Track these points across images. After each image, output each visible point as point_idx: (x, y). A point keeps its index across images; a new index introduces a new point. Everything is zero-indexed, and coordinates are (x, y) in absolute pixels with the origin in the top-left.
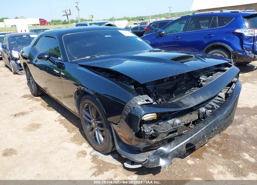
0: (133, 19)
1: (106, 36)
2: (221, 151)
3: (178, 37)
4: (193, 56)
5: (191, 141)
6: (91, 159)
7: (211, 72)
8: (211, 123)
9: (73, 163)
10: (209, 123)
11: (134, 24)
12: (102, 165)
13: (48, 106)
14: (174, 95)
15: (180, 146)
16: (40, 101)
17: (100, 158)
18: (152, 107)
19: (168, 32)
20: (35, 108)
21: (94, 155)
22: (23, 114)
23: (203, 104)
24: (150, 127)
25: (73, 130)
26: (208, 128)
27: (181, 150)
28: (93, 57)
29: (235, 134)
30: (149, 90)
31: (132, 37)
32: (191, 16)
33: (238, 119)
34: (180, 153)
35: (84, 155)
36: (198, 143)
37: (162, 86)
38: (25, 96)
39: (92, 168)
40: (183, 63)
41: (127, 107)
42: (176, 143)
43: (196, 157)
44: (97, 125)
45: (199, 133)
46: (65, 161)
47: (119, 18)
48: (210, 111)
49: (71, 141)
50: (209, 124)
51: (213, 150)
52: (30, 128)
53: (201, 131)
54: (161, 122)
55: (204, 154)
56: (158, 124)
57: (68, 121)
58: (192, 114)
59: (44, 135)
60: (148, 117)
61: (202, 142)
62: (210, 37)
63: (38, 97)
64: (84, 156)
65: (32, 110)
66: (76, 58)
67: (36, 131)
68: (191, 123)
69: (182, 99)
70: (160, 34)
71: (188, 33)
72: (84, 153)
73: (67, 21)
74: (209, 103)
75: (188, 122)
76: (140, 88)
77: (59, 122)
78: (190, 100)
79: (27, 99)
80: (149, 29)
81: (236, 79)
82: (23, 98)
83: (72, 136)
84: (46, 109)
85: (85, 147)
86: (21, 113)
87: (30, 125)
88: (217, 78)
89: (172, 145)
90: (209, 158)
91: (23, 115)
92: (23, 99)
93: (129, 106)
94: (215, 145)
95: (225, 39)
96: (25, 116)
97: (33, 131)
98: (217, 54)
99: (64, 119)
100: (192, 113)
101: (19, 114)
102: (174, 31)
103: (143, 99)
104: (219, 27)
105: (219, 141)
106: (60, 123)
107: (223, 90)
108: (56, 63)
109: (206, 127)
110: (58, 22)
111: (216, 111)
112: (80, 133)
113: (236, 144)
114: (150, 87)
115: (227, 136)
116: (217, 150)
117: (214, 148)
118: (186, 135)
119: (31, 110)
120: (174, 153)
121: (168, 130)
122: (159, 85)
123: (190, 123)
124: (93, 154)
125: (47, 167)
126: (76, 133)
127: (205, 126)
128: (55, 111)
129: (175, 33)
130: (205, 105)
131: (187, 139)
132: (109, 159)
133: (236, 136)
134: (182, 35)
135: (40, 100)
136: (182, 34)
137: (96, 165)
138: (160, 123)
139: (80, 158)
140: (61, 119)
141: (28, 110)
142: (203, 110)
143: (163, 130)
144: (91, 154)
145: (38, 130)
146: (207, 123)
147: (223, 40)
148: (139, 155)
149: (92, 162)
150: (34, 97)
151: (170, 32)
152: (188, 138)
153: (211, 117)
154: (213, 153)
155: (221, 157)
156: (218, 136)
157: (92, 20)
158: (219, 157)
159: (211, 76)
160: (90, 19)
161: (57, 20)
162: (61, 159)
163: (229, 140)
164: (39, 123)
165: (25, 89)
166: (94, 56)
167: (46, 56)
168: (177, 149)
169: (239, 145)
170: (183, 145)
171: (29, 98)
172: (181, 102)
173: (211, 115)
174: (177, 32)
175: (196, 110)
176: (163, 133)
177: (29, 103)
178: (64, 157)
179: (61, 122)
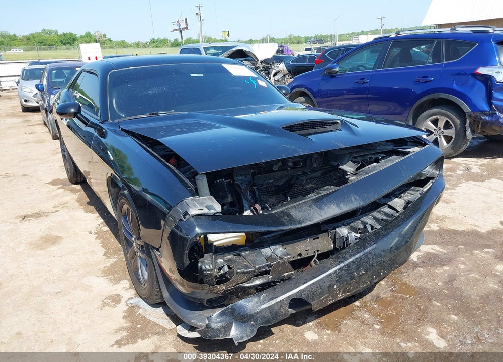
0: (308, 40)
1: (192, 75)
2: (382, 318)
3: (364, 79)
4: (338, 122)
5: (302, 295)
6: (124, 312)
7: (376, 156)
8: (351, 260)
9: (89, 318)
10: (348, 259)
11: (307, 50)
12: (139, 326)
13: (88, 203)
14: (289, 197)
15: (277, 303)
16: (77, 193)
17: (141, 311)
18: (221, 220)
19: (346, 68)
20: (64, 205)
21: (132, 304)
22: (37, 215)
23: (347, 220)
24: (220, 261)
25: (115, 252)
26: (343, 270)
27: (279, 310)
28: (153, 114)
29: (426, 285)
30: (238, 185)
31: (247, 78)
32: (393, 38)
33: (445, 254)
34: (276, 316)
35: (113, 303)
36: (318, 298)
37: (270, 179)
38: (54, 183)
39: (121, 329)
40: (306, 135)
41: (170, 218)
42: (271, 296)
43: (327, 326)
44: (140, 248)
45: (322, 279)
46: (76, 312)
47: (281, 38)
48: (358, 235)
49: (103, 274)
50: (346, 263)
51: (366, 316)
52: (40, 243)
53: (327, 276)
54: (247, 250)
55: (344, 322)
56: (239, 255)
57: (112, 235)
58: (318, 238)
59: (59, 258)
60: (226, 238)
61: (328, 297)
62: (426, 82)
63: (76, 186)
64: (115, 306)
65: (58, 210)
66: (124, 116)
67: (48, 249)
68: (316, 257)
69: (292, 207)
70: (330, 72)
71: (385, 73)
72: (116, 299)
73: (180, 40)
74: (362, 219)
75: (310, 255)
76: (223, 180)
77: (96, 236)
78: (309, 211)
79: (56, 187)
80: (322, 61)
81: (438, 173)
82: (50, 185)
83: (108, 265)
84: (83, 209)
85: (124, 287)
86: (37, 213)
87: (42, 238)
88: (382, 169)
89: (262, 297)
90: (353, 330)
91: (38, 217)
92: (49, 187)
93: (173, 217)
94: (375, 306)
95: (455, 87)
96: (40, 219)
97: (43, 249)
98: (439, 117)
99: (107, 231)
100: (320, 236)
101: (31, 215)
102: (360, 67)
103: (201, 204)
104: (446, 61)
105: (387, 298)
106: (97, 238)
107: (408, 193)
108: (89, 124)
109: (338, 267)
110: (162, 43)
111: (368, 236)
112: (124, 259)
113: (418, 307)
114: (242, 180)
115: (406, 288)
116: (376, 315)
117: (369, 311)
118: (295, 280)
119: (54, 209)
120: (264, 315)
121: (255, 267)
122: (264, 176)
123: (314, 256)
124: (132, 302)
125: (40, 321)
126: (117, 260)
127: (336, 266)
128: (97, 214)
129: (362, 70)
130: (352, 222)
131: (293, 289)
132: (158, 316)
133: (427, 289)
134: (372, 77)
135: (78, 191)
136: (372, 74)
137: (130, 324)
138: (243, 254)
139: (107, 308)
140: (101, 230)
141: (51, 209)
142: (343, 231)
143: (247, 267)
144: (128, 302)
145: (53, 249)
146: (342, 260)
147: (451, 89)
148: (201, 312)
149: (124, 317)
150: (69, 185)
151: (352, 70)
152: (296, 288)
153: (355, 249)
154: (363, 322)
155: (378, 330)
156: (389, 287)
157: (226, 41)
158: (374, 330)
159: (375, 164)
160: (224, 38)
161: (162, 38)
162: (71, 308)
163: (408, 296)
164: (60, 235)
165: (60, 168)
166: (157, 114)
167: (73, 110)
168: (269, 307)
169: (426, 308)
170: (283, 300)
171: (61, 186)
172: (289, 215)
173: (355, 244)
174: (366, 69)
175: (326, 231)
176: (244, 273)
177: (56, 195)
178: (78, 304)
179: (100, 235)
